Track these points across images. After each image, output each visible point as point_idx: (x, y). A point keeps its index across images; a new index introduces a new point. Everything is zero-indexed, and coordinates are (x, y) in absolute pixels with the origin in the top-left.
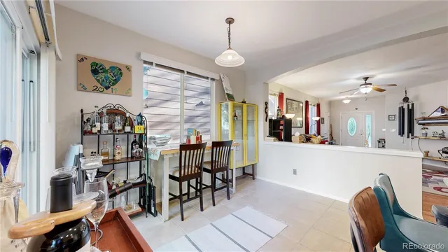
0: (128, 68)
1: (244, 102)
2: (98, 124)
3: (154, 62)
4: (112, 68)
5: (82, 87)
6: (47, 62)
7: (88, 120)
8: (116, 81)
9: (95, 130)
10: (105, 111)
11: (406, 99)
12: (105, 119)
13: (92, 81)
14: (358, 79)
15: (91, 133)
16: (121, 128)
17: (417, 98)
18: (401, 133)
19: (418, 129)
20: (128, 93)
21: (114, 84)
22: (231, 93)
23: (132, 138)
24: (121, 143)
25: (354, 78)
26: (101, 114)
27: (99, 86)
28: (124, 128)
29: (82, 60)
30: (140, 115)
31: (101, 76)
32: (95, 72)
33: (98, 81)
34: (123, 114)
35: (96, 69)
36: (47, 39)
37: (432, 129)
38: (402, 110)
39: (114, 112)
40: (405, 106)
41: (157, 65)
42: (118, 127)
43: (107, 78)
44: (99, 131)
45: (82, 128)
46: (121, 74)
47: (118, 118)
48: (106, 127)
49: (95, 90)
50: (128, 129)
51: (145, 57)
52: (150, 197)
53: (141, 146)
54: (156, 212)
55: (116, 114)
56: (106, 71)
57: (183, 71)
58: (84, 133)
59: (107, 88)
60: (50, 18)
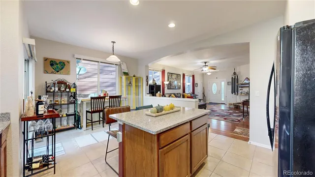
0: (68, 62)
1: (134, 76)
2: (53, 88)
3: (82, 58)
4: (60, 63)
5: (46, 72)
6: (32, 65)
7: (49, 86)
8: (62, 68)
9: (51, 91)
10: (56, 82)
11: (235, 73)
12: (56, 85)
13: (51, 69)
14: (202, 62)
15: (50, 92)
16: (64, 89)
19: (239, 90)
20: (68, 73)
21: (61, 70)
22: (127, 72)
23: (70, 94)
24: (64, 96)
25: (200, 62)
26: (54, 84)
27: (54, 71)
28: (65, 90)
29: (46, 60)
30: (74, 84)
31: (55, 66)
32: (52, 65)
33: (53, 69)
34: (65, 83)
35: (52, 63)
36: (32, 56)
37: (244, 90)
39: (60, 83)
41: (83, 59)
42: (63, 89)
43: (58, 67)
44: (54, 91)
45: (46, 89)
46: (65, 65)
47: (63, 85)
48: (57, 89)
49: (52, 73)
50: (68, 90)
51: (76, 56)
52: (78, 120)
53: (74, 98)
54: (81, 127)
55: (62, 83)
56: (57, 64)
57: (99, 62)
58: (47, 92)
59: (58, 72)
60: (34, 53)
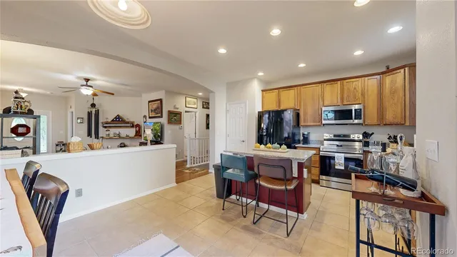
11: (93, 105)
17: (100, 105)
18: (89, 134)
19: (102, 132)
25: (75, 76)
37: (113, 131)
38: (90, 114)
40: (94, 110)
